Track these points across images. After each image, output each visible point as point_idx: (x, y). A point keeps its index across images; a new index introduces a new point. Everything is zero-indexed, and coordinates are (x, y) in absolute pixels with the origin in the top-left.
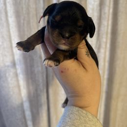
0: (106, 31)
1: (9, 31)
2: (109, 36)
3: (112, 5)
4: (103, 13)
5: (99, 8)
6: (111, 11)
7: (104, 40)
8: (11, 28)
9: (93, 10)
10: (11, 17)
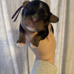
0: (62, 21)
1: (4, 23)
2: (64, 24)
3: (65, 6)
4: (60, 11)
5: (58, 8)
6: (65, 9)
7: (61, 27)
8: (5, 21)
9: (54, 9)
10: (5, 14)
